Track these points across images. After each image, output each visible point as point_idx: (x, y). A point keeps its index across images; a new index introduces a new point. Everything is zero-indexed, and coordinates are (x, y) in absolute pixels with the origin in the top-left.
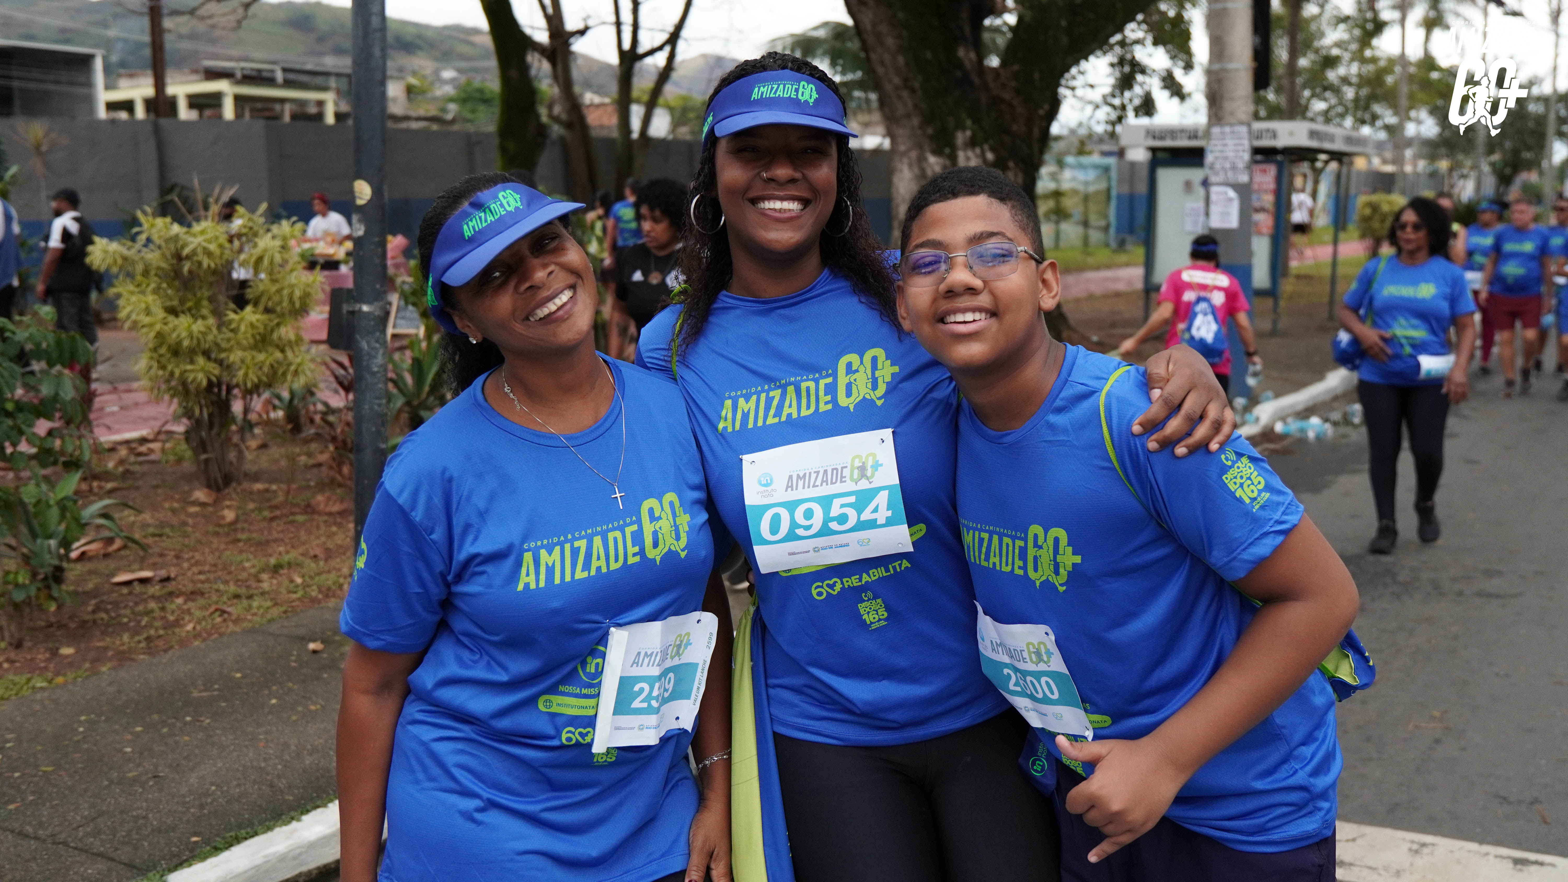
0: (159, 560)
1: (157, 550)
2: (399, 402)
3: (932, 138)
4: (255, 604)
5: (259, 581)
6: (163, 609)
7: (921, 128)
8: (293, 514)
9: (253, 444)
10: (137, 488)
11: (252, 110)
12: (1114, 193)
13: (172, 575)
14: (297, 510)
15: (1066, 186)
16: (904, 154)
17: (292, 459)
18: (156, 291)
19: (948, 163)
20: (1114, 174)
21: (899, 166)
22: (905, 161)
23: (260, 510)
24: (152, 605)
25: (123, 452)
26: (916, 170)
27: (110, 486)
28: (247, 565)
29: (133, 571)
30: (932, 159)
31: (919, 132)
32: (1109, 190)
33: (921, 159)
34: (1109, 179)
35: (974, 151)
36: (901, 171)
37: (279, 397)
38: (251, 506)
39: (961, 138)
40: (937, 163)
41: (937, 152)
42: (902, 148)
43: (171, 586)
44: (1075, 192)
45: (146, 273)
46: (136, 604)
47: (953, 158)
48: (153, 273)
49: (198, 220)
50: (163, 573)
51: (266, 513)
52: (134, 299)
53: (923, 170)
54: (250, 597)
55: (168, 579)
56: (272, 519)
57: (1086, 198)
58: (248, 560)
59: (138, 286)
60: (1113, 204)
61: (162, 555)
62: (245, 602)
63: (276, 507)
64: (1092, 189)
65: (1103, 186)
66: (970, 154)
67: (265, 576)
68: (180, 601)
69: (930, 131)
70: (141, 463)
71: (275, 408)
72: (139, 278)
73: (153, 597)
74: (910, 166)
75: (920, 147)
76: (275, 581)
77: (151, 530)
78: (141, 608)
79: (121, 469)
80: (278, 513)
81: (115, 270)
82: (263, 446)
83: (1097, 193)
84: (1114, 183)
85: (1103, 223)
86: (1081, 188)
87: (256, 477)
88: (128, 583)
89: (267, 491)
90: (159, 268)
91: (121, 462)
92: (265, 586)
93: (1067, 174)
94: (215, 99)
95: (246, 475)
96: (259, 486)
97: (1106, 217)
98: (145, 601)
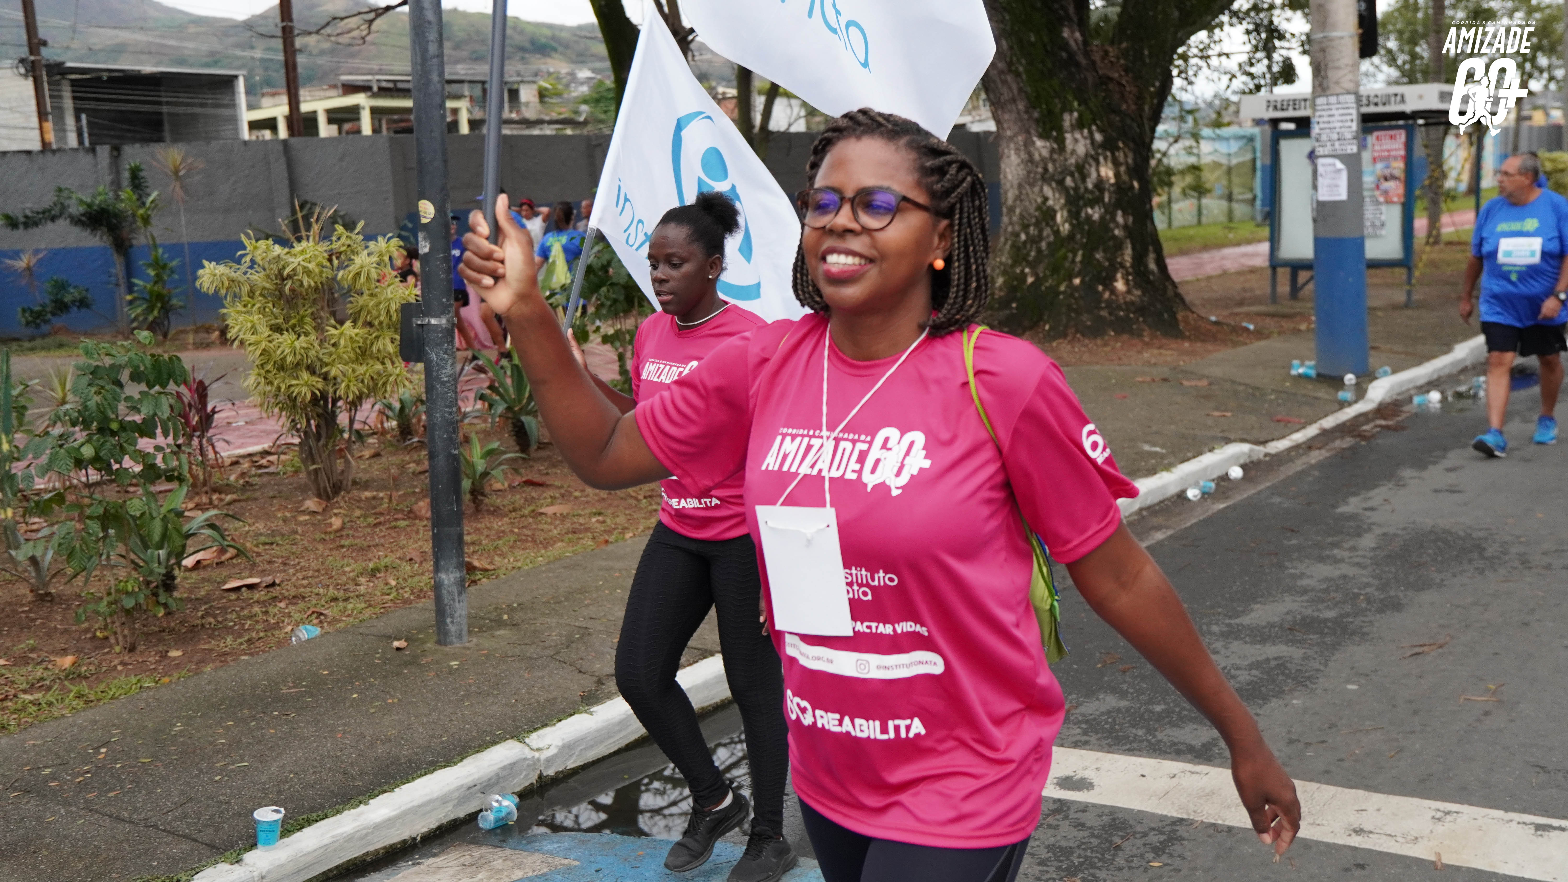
0: (268, 567)
1: (267, 557)
2: (501, 408)
3: (1037, 121)
4: (350, 606)
5: (357, 585)
6: (266, 613)
7: (1026, 112)
8: (396, 520)
9: (367, 453)
10: (256, 499)
11: (390, 122)
12: (1259, 164)
13: (277, 581)
14: (401, 516)
15: (1206, 160)
16: (1011, 139)
17: (402, 467)
18: (262, 311)
19: (1055, 146)
20: (1258, 145)
21: (1006, 151)
22: (1012, 146)
23: (365, 516)
24: (257, 609)
25: (246, 465)
26: (1024, 156)
27: (229, 498)
28: (347, 569)
29: (243, 579)
30: (1039, 143)
31: (1026, 117)
32: (1254, 160)
33: (1028, 143)
34: (1254, 150)
35: (1082, 134)
36: (1009, 157)
37: (389, 407)
38: (358, 513)
39: (1068, 120)
40: (1044, 147)
41: (1043, 136)
42: (1009, 133)
43: (275, 592)
44: (1217, 165)
45: (251, 294)
46: (242, 608)
47: (1060, 141)
48: (258, 293)
49: (299, 239)
50: (269, 579)
51: (371, 520)
52: (241, 318)
53: (1030, 154)
54: (346, 600)
55: (273, 584)
56: (376, 525)
57: (1229, 171)
58: (348, 565)
59: (245, 306)
60: (1259, 174)
61: (270, 562)
62: (341, 604)
63: (381, 514)
64: (1234, 161)
65: (1248, 157)
66: (1078, 135)
67: (362, 580)
68: (282, 605)
69: (1036, 115)
70: (260, 475)
71: (388, 417)
72: (245, 298)
73: (258, 602)
74: (1017, 150)
75: (1028, 132)
76: (371, 584)
77: (263, 539)
78: (246, 612)
79: (241, 482)
80: (382, 519)
81: (223, 292)
82: (377, 455)
83: (1240, 165)
84: (1258, 154)
85: (1249, 196)
86: (1224, 161)
87: (366, 486)
88: (237, 589)
89: (374, 498)
90: (264, 288)
91: (243, 475)
92: (362, 589)
93: (1206, 147)
94: (353, 112)
95: (354, 483)
96: (368, 494)
97: (1251, 190)
98: (251, 605)
